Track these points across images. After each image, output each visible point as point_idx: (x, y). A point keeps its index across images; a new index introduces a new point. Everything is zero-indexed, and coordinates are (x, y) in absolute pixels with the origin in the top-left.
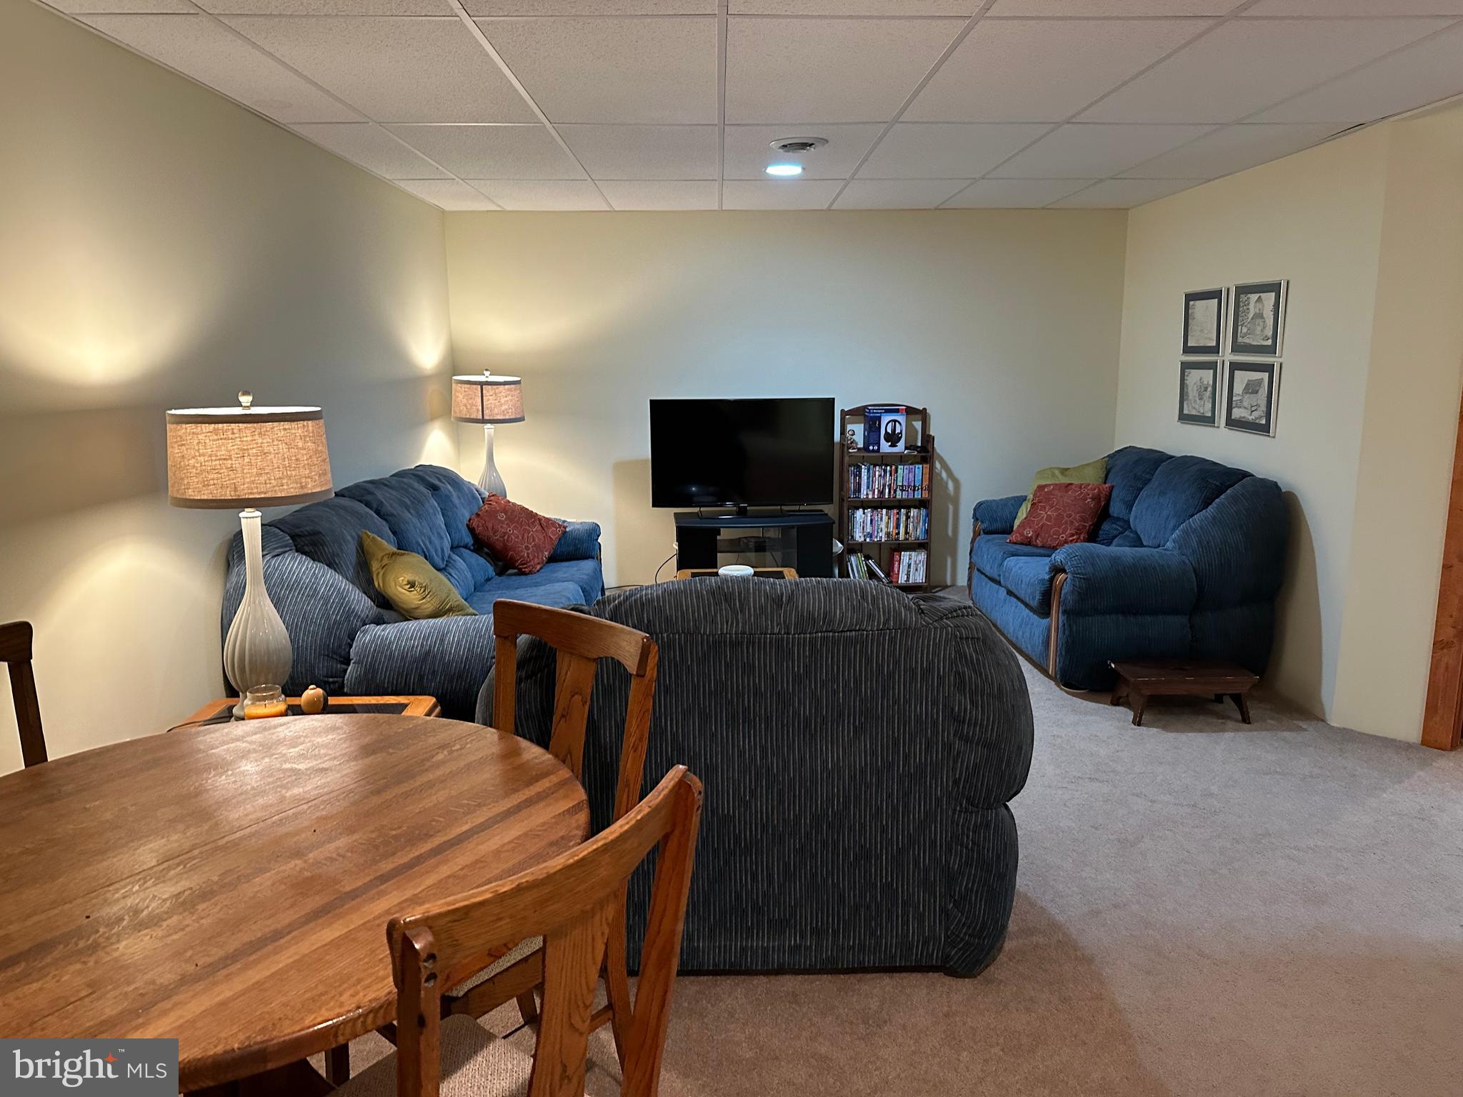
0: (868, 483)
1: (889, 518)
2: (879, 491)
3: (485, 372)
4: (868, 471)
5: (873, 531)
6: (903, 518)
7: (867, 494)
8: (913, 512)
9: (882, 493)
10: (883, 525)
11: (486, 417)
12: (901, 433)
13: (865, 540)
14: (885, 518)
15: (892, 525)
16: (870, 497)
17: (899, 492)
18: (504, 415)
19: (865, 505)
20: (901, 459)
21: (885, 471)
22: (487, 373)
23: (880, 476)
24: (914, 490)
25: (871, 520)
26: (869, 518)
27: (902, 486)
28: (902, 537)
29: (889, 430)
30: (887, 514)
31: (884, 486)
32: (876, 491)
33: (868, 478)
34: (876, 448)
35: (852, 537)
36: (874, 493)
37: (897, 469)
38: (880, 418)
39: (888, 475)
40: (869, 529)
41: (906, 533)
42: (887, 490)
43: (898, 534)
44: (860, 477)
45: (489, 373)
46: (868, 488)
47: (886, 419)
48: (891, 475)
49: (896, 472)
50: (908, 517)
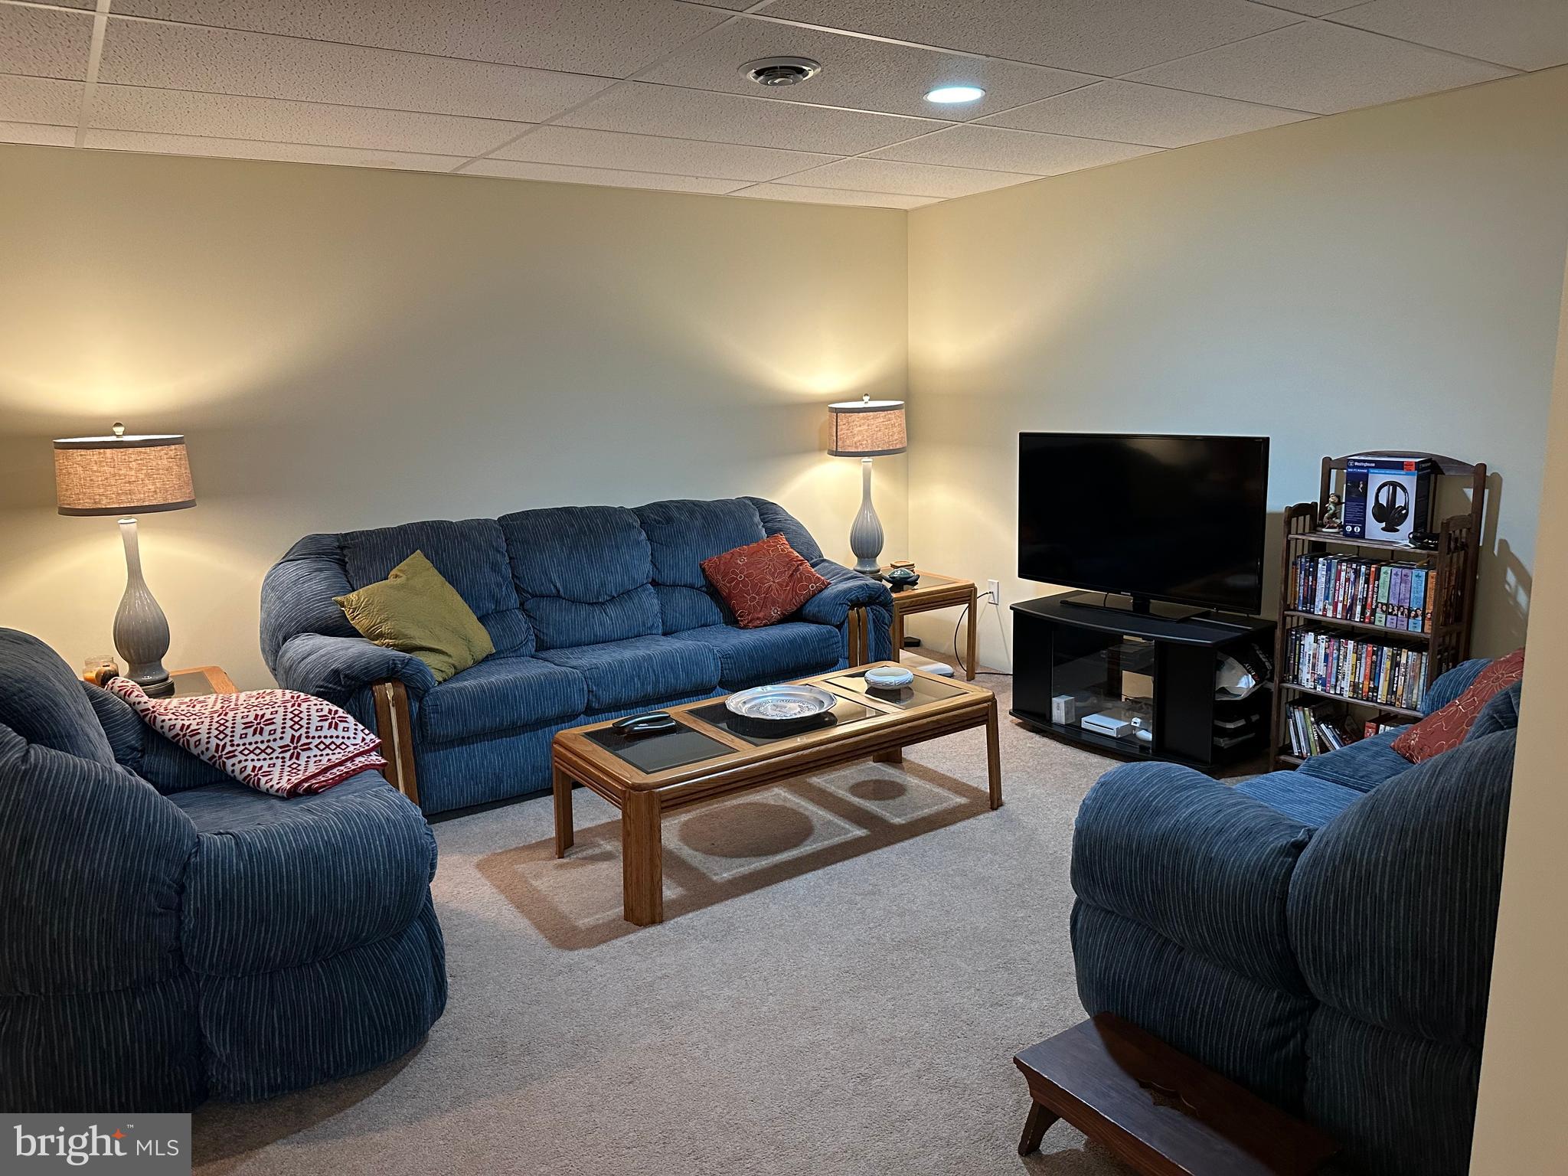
0: (1327, 589)
1: (1359, 659)
2: (1344, 606)
3: (864, 398)
4: (1329, 569)
5: (1329, 675)
6: (1386, 664)
7: (1325, 609)
8: (1406, 657)
9: (1349, 610)
10: (1347, 668)
11: (839, 450)
12: (1406, 507)
13: (1315, 688)
14: (1351, 657)
15: (1363, 670)
16: (1330, 614)
17: (1379, 614)
18: (857, 447)
19: (1317, 627)
20: (1393, 557)
21: (1357, 573)
22: (866, 398)
23: (1347, 580)
24: (1409, 617)
25: (1326, 656)
26: (1322, 652)
27: (1387, 605)
28: (1382, 695)
29: (1383, 501)
30: (1356, 652)
31: (1354, 598)
32: (1340, 605)
33: (1328, 581)
34: (1357, 529)
35: (1296, 677)
36: (1335, 610)
37: (1378, 571)
38: (1367, 475)
39: (1362, 580)
40: (1321, 670)
41: (1391, 691)
42: (1359, 609)
43: (1376, 689)
44: (1315, 579)
45: (868, 398)
46: (1327, 598)
47: (1376, 479)
48: (1367, 581)
49: (1377, 578)
50: (1395, 664)
